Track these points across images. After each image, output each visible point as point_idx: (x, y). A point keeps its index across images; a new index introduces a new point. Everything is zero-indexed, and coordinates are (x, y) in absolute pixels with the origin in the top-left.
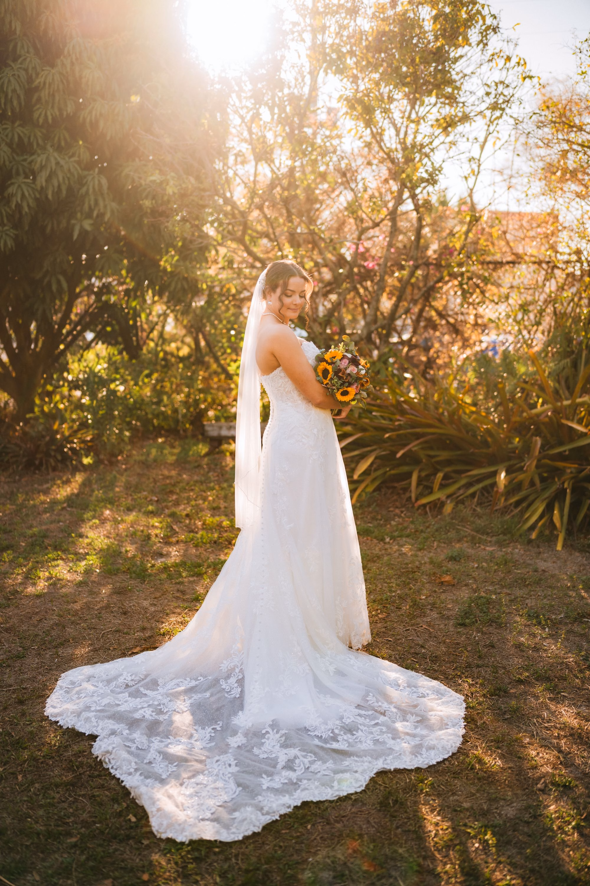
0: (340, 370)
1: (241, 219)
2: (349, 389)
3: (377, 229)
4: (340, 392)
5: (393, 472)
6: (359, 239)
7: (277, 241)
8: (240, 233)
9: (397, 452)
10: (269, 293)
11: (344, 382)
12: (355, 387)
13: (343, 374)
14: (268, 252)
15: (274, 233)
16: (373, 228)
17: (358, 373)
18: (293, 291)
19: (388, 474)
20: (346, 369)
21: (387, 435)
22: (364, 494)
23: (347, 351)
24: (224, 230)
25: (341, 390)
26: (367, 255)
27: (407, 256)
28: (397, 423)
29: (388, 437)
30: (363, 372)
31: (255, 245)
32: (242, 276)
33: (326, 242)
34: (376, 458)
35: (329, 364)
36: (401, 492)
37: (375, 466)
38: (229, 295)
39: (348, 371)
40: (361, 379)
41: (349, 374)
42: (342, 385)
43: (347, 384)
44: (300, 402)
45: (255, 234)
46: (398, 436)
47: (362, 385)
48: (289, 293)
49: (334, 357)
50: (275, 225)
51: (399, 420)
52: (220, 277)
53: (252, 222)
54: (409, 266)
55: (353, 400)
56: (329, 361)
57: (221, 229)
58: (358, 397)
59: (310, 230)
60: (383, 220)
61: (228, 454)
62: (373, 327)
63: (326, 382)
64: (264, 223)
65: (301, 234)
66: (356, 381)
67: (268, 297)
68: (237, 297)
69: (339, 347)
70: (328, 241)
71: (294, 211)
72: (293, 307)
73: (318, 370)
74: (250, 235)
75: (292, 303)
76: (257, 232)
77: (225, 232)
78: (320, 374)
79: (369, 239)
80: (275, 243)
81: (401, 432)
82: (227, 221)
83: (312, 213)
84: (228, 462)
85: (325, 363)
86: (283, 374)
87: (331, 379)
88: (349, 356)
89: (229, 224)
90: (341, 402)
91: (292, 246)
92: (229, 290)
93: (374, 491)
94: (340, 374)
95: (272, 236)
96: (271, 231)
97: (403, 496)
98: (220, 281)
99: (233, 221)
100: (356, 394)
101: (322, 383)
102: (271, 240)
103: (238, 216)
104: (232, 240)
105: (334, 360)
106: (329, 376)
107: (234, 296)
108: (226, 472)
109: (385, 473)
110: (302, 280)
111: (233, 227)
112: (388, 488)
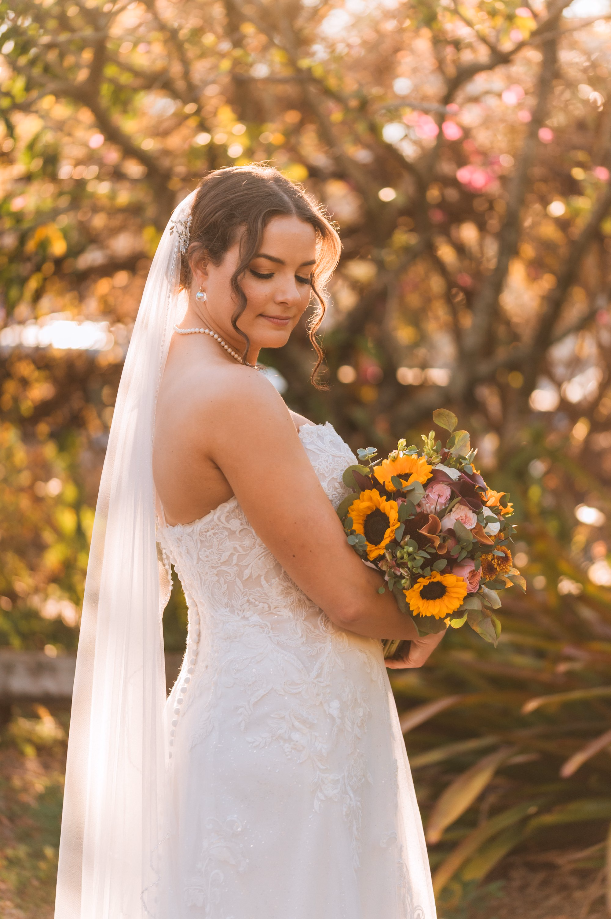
0: (423, 518)
1: (88, 32)
2: (449, 580)
3: (500, 72)
4: (418, 587)
5: (549, 819)
6: (447, 99)
7: (196, 100)
8: (82, 75)
9: (564, 759)
10: (201, 263)
11: (435, 557)
12: (466, 572)
13: (433, 529)
14: (165, 134)
15: (186, 74)
16: (490, 67)
17: (478, 530)
18: (279, 262)
19: (534, 823)
20: (442, 514)
21: (532, 705)
22: (457, 888)
23: (445, 460)
24: (33, 63)
25: (423, 582)
26: (468, 147)
27: (590, 151)
28: (562, 668)
29: (537, 712)
30: (494, 528)
31: (125, 111)
32: (86, 203)
33: (346, 109)
34: (499, 772)
35: (390, 496)
36: (573, 881)
37: (492, 799)
38: (44, 259)
39: (449, 522)
40: (488, 549)
41: (451, 532)
42: (428, 564)
43: (443, 564)
44: (286, 613)
45: (125, 79)
46: (567, 706)
47: (490, 569)
48: (265, 265)
49: (406, 476)
50: (191, 51)
51: (569, 659)
52: (17, 204)
53: (120, 40)
54: (596, 185)
55: (458, 614)
56: (390, 487)
57: (23, 61)
58: (475, 605)
59: (299, 70)
60: (520, 46)
61: (30, 751)
62: (484, 368)
63: (375, 552)
64: (158, 48)
65: (271, 80)
66: (472, 556)
67: (197, 277)
68: (67, 267)
69: (420, 445)
70: (354, 103)
71: (248, 10)
72: (274, 310)
73: (353, 515)
74: (113, 81)
75: (272, 299)
76: (136, 73)
77: (37, 71)
78: (358, 527)
79: (475, 100)
80: (190, 108)
81: (577, 695)
82: (45, 39)
83: (300, 22)
84: (30, 776)
85: (375, 493)
86: (236, 524)
87: (395, 544)
88: (454, 474)
89: (50, 46)
90: (419, 620)
91: (241, 117)
92: (44, 245)
93: (490, 877)
94: (424, 531)
95: (180, 85)
96: (176, 69)
97: (578, 894)
98: (18, 217)
99: (63, 37)
100: (470, 595)
101: (364, 556)
102: (174, 94)
103: (77, 22)
104: (58, 95)
105: (406, 485)
106: (388, 536)
107: (59, 262)
108: (25, 807)
109: (526, 820)
110: (308, 229)
111: (62, 56)
112: (532, 867)
